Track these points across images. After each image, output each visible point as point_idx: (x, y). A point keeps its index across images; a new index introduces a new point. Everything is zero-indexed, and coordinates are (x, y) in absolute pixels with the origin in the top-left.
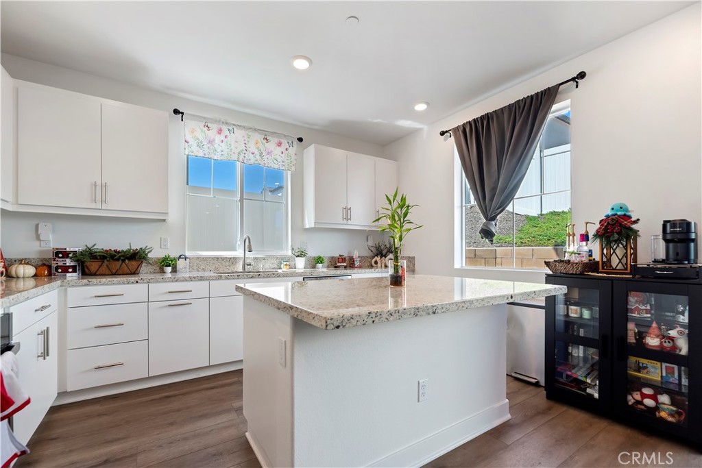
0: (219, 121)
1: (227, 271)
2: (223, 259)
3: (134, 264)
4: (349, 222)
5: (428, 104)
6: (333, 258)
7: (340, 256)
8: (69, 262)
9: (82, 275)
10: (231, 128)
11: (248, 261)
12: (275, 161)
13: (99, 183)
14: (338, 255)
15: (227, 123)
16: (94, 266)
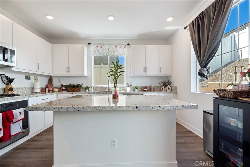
0: (101, 44)
1: (104, 91)
2: (103, 87)
3: (77, 88)
4: (146, 73)
5: (173, 17)
6: (143, 87)
7: (145, 86)
8: (64, 88)
9: (67, 91)
10: (104, 45)
11: (110, 88)
12: (119, 54)
13: (68, 67)
14: (144, 86)
15: (103, 44)
16: (69, 89)
